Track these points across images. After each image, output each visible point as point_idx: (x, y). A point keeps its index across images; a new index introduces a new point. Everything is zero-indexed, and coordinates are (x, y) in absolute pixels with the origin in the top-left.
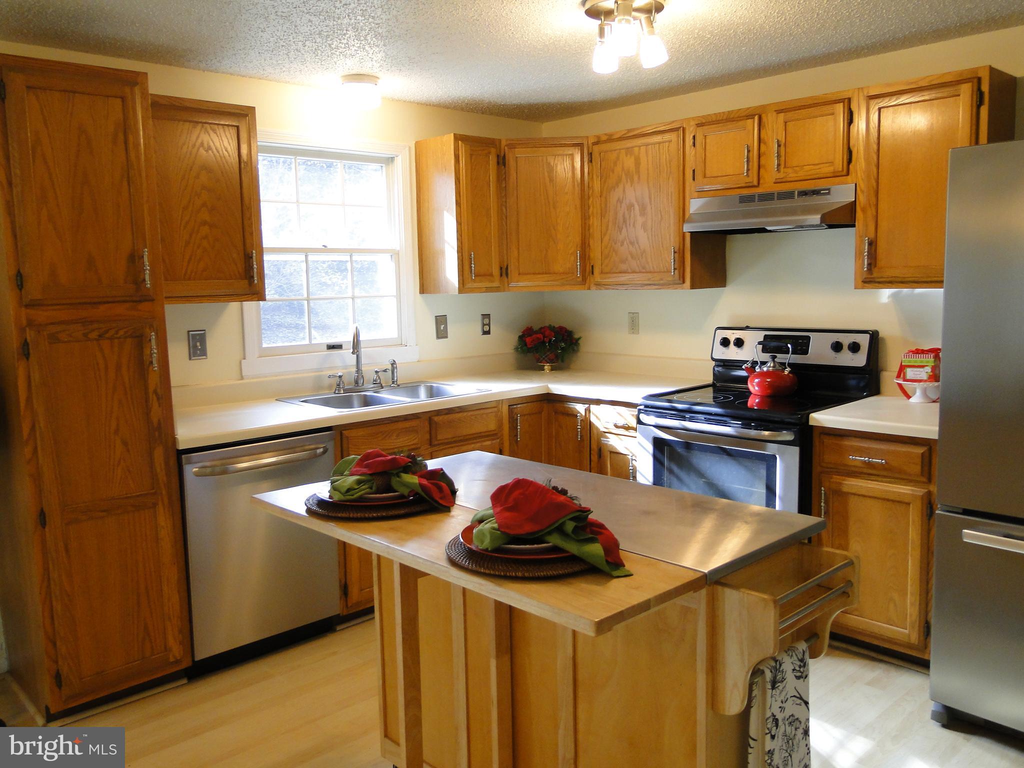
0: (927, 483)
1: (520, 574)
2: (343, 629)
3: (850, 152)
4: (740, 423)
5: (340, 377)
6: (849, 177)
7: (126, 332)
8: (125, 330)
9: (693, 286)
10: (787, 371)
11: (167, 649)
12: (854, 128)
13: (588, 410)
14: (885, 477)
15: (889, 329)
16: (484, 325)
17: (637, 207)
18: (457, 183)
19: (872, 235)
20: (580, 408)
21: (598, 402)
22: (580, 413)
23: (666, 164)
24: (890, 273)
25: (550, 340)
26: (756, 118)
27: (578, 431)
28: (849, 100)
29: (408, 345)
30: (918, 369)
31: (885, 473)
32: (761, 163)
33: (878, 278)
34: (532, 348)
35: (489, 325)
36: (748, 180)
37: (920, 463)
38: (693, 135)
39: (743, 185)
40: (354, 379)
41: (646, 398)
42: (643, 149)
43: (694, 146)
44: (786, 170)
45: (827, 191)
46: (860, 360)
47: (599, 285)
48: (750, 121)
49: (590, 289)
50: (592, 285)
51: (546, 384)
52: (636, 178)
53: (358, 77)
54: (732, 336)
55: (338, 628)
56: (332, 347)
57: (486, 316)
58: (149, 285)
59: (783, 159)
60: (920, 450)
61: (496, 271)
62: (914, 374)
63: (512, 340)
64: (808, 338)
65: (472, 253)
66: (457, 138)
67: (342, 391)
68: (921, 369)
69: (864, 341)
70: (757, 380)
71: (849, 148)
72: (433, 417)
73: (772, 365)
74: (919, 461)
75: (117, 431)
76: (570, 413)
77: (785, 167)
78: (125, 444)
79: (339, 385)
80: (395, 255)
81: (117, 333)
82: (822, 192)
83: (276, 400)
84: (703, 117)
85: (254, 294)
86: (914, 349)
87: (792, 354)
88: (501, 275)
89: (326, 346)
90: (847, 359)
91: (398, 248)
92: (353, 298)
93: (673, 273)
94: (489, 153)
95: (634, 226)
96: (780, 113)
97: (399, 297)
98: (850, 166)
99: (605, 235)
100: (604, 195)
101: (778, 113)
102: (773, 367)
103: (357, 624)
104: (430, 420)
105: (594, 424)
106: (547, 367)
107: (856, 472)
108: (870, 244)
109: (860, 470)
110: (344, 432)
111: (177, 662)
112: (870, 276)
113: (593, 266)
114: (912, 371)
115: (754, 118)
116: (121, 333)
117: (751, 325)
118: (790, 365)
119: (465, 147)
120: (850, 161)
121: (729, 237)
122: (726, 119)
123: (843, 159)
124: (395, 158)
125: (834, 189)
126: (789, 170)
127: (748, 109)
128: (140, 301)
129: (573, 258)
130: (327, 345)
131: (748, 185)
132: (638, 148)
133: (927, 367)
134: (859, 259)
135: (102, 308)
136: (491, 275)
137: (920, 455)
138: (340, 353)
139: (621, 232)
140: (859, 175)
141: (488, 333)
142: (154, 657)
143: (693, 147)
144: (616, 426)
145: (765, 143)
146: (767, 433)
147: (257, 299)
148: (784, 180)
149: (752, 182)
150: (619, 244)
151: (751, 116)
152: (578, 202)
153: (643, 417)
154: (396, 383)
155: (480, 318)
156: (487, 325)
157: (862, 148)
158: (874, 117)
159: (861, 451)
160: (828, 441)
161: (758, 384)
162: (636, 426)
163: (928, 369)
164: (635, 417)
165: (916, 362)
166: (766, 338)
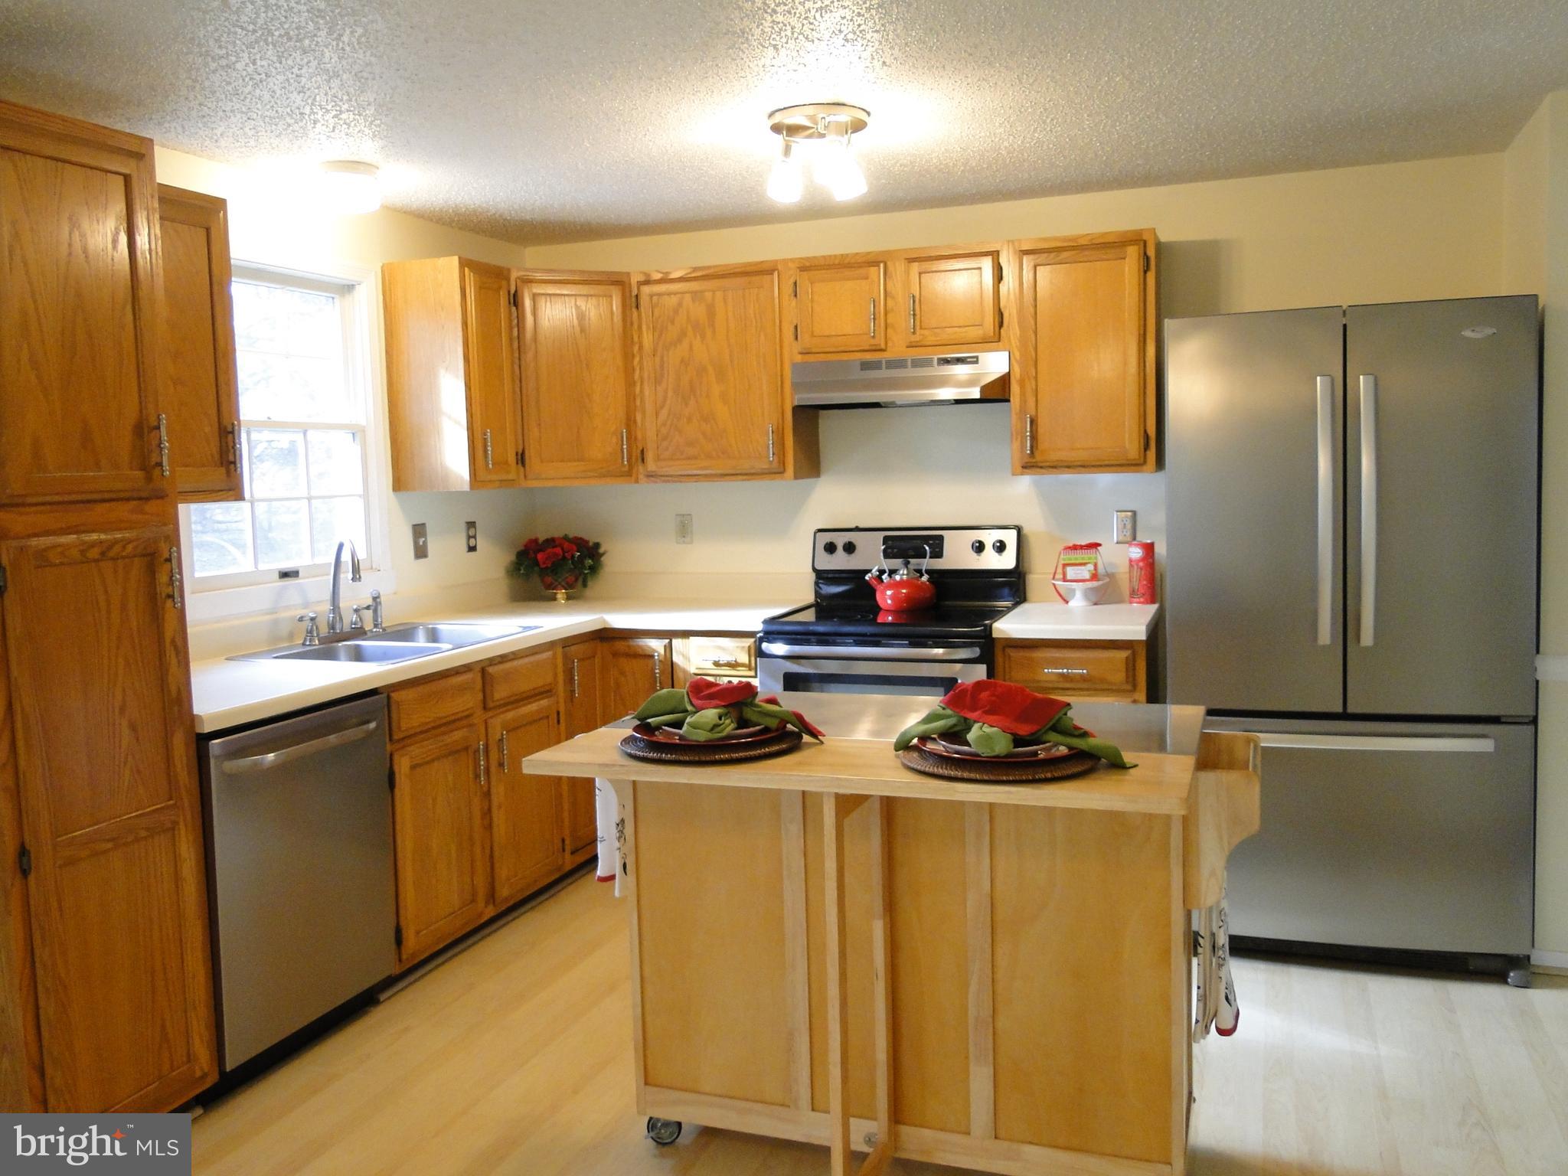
0: (1131, 691)
1: (1049, 775)
2: (389, 998)
3: (1001, 315)
4: (907, 642)
5: (312, 619)
6: (1000, 343)
7: (135, 548)
8: (135, 544)
9: (796, 477)
10: (925, 578)
11: (190, 1058)
12: (1003, 288)
13: (669, 648)
14: (1081, 689)
15: (1035, 523)
16: (469, 537)
17: (710, 369)
18: (465, 327)
19: (1033, 413)
20: (657, 645)
21: (686, 634)
22: (657, 652)
23: (755, 317)
24: (1054, 456)
25: (573, 557)
26: (882, 265)
27: (656, 677)
28: (998, 252)
29: (381, 569)
30: (1080, 567)
31: (1085, 685)
32: (888, 321)
33: (1042, 462)
34: (547, 568)
35: (474, 537)
36: (873, 342)
37: (1124, 670)
38: (792, 281)
39: (867, 348)
40: (328, 623)
41: (765, 622)
42: (719, 294)
43: (796, 296)
44: (923, 332)
45: (975, 359)
46: (1007, 561)
47: (650, 476)
48: (873, 269)
49: (638, 482)
50: (641, 477)
51: (601, 615)
52: (709, 333)
53: (355, 165)
54: (840, 540)
55: (382, 997)
56: (285, 575)
57: (471, 525)
58: (168, 473)
59: (918, 317)
60: (1123, 654)
61: (512, 458)
62: (1075, 573)
63: (507, 558)
64: (941, 538)
65: (488, 430)
66: (464, 263)
67: (317, 642)
68: (1083, 568)
69: (1010, 538)
70: (889, 593)
71: (1000, 309)
72: (487, 668)
73: (905, 572)
74: (1123, 667)
75: (122, 710)
76: (641, 653)
77: (921, 328)
78: (133, 727)
79: (311, 632)
80: (357, 432)
81: (124, 547)
82: (969, 360)
83: (226, 659)
84: (808, 259)
85: (230, 490)
86: (1071, 545)
87: (931, 557)
88: (517, 463)
89: (278, 573)
90: (991, 561)
91: (363, 423)
92: (309, 499)
93: (771, 459)
94: (500, 288)
95: (708, 396)
96: (914, 261)
97: (366, 495)
98: (1002, 330)
99: (662, 407)
100: (659, 354)
101: (909, 262)
102: (907, 575)
103: (402, 990)
104: (483, 671)
105: (678, 665)
106: (561, 594)
107: (1049, 688)
108: (1032, 422)
109: (1056, 685)
110: (393, 695)
111: (204, 1076)
112: (1031, 460)
113: (642, 451)
114: (1073, 570)
115: (879, 266)
116: (130, 547)
117: (861, 526)
118: (928, 572)
119: (474, 277)
120: (1001, 325)
121: (822, 413)
122: (839, 264)
123: (994, 322)
124: (357, 286)
125: (983, 356)
126: (926, 332)
127: (869, 253)
128: (147, 499)
129: (614, 440)
130: (280, 572)
131: (874, 348)
132: (711, 293)
133: (1089, 565)
134: (1017, 439)
135: (101, 508)
136: (506, 463)
137: (1124, 661)
138: (299, 583)
139: (687, 405)
140: (1013, 342)
141: (472, 549)
142: (174, 1073)
143: (792, 297)
144: (717, 664)
145: (893, 298)
146: (941, 651)
147: (233, 498)
148: (919, 344)
149: (880, 345)
150: (685, 420)
151: (876, 264)
152: (619, 362)
153: (766, 646)
154: (380, 626)
155: (464, 527)
156: (472, 537)
157: (1014, 312)
158: (1027, 275)
159: (1055, 663)
160: (1014, 654)
161: (892, 597)
162: (750, 661)
163: (1091, 567)
164: (747, 649)
165: (1076, 559)
166: (886, 539)
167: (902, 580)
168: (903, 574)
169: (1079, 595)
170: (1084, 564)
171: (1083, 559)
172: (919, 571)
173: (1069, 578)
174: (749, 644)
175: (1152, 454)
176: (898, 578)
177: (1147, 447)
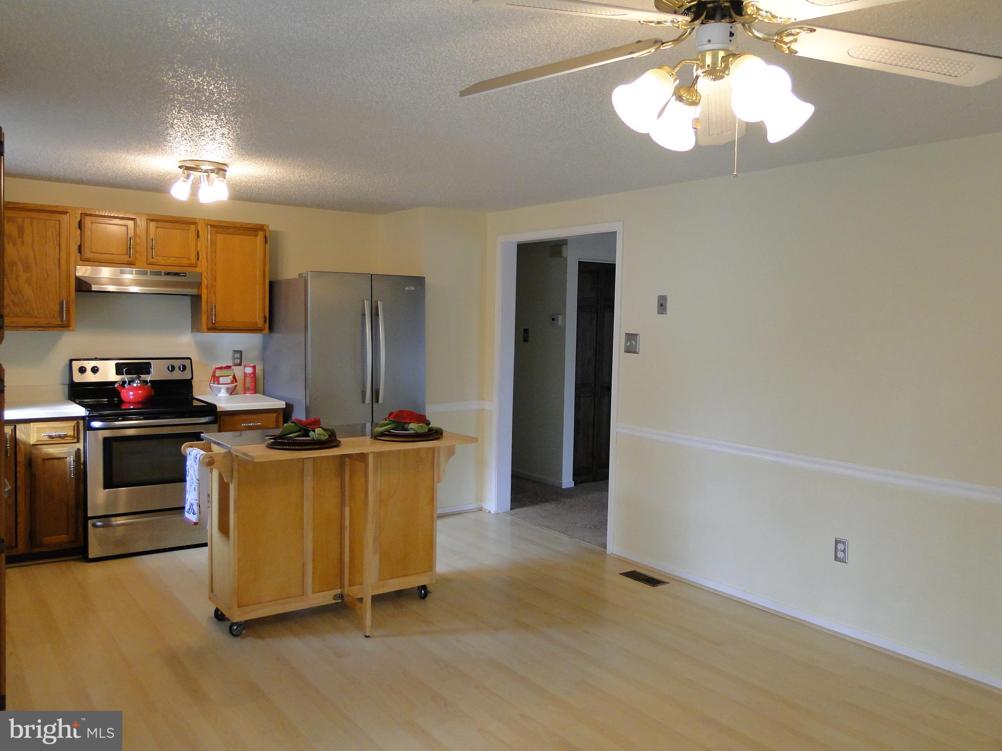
3: (198, 254)
6: (197, 268)
10: (150, 385)
12: (200, 241)
13: (14, 430)
17: (19, 263)
24: (224, 324)
28: (197, 223)
30: (226, 377)
32: (137, 250)
33: (218, 327)
36: (130, 259)
37: (275, 422)
38: (77, 220)
39: (125, 262)
42: (27, 220)
43: (80, 228)
44: (158, 257)
45: (185, 274)
48: (131, 222)
54: (88, 365)
59: (155, 250)
60: (274, 415)
69: (188, 363)
71: (198, 251)
73: (139, 382)
74: (275, 420)
82: (181, 274)
86: (219, 367)
90: (178, 375)
93: (64, 319)
95: (16, 279)
96: (153, 221)
98: (198, 261)
101: (150, 221)
105: (21, 441)
108: (215, 307)
112: (213, 326)
114: (223, 379)
115: (134, 220)
120: (198, 259)
122: (109, 216)
123: (195, 257)
131: (130, 263)
132: (21, 219)
134: (205, 315)
137: (275, 418)
140: (203, 268)
143: (78, 229)
145: (140, 238)
148: (155, 263)
149: (133, 261)
151: (131, 219)
153: (93, 424)
157: (205, 253)
159: (245, 421)
160: (226, 418)
162: (74, 433)
163: (231, 377)
164: (73, 427)
165: (224, 373)
166: (117, 365)
167: (137, 386)
168: (137, 383)
169: (223, 391)
170: (228, 376)
171: (228, 373)
172: (146, 382)
173: (221, 383)
174: (73, 425)
175: (267, 325)
176: (135, 385)
177: (265, 322)
